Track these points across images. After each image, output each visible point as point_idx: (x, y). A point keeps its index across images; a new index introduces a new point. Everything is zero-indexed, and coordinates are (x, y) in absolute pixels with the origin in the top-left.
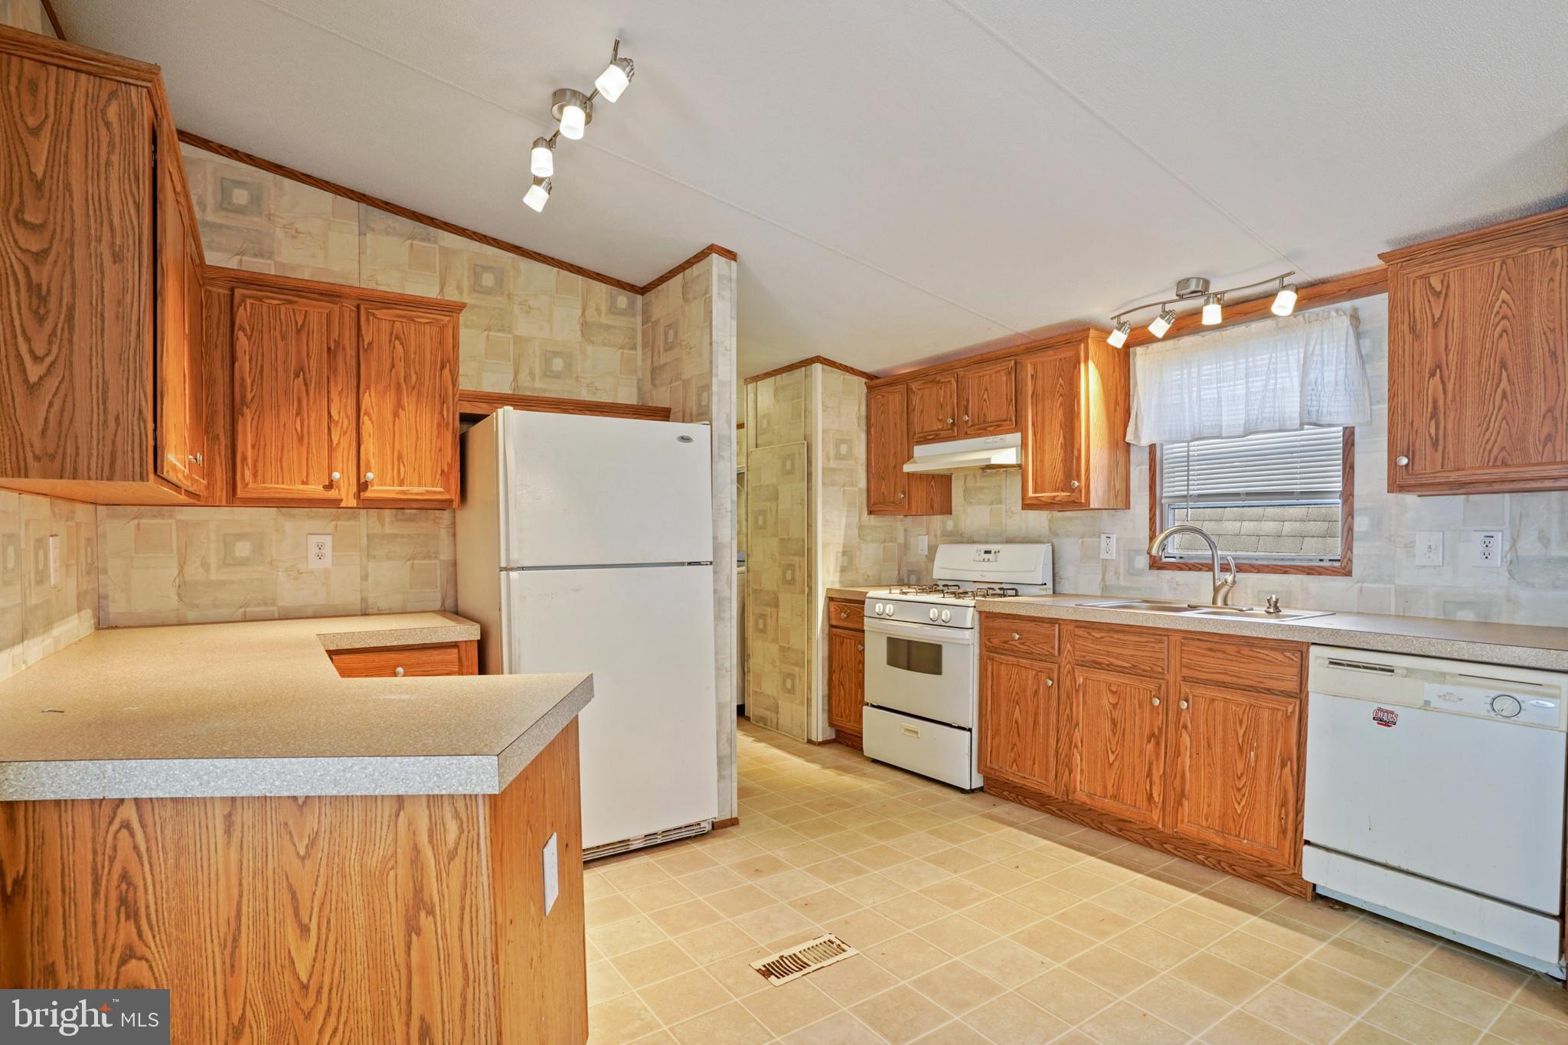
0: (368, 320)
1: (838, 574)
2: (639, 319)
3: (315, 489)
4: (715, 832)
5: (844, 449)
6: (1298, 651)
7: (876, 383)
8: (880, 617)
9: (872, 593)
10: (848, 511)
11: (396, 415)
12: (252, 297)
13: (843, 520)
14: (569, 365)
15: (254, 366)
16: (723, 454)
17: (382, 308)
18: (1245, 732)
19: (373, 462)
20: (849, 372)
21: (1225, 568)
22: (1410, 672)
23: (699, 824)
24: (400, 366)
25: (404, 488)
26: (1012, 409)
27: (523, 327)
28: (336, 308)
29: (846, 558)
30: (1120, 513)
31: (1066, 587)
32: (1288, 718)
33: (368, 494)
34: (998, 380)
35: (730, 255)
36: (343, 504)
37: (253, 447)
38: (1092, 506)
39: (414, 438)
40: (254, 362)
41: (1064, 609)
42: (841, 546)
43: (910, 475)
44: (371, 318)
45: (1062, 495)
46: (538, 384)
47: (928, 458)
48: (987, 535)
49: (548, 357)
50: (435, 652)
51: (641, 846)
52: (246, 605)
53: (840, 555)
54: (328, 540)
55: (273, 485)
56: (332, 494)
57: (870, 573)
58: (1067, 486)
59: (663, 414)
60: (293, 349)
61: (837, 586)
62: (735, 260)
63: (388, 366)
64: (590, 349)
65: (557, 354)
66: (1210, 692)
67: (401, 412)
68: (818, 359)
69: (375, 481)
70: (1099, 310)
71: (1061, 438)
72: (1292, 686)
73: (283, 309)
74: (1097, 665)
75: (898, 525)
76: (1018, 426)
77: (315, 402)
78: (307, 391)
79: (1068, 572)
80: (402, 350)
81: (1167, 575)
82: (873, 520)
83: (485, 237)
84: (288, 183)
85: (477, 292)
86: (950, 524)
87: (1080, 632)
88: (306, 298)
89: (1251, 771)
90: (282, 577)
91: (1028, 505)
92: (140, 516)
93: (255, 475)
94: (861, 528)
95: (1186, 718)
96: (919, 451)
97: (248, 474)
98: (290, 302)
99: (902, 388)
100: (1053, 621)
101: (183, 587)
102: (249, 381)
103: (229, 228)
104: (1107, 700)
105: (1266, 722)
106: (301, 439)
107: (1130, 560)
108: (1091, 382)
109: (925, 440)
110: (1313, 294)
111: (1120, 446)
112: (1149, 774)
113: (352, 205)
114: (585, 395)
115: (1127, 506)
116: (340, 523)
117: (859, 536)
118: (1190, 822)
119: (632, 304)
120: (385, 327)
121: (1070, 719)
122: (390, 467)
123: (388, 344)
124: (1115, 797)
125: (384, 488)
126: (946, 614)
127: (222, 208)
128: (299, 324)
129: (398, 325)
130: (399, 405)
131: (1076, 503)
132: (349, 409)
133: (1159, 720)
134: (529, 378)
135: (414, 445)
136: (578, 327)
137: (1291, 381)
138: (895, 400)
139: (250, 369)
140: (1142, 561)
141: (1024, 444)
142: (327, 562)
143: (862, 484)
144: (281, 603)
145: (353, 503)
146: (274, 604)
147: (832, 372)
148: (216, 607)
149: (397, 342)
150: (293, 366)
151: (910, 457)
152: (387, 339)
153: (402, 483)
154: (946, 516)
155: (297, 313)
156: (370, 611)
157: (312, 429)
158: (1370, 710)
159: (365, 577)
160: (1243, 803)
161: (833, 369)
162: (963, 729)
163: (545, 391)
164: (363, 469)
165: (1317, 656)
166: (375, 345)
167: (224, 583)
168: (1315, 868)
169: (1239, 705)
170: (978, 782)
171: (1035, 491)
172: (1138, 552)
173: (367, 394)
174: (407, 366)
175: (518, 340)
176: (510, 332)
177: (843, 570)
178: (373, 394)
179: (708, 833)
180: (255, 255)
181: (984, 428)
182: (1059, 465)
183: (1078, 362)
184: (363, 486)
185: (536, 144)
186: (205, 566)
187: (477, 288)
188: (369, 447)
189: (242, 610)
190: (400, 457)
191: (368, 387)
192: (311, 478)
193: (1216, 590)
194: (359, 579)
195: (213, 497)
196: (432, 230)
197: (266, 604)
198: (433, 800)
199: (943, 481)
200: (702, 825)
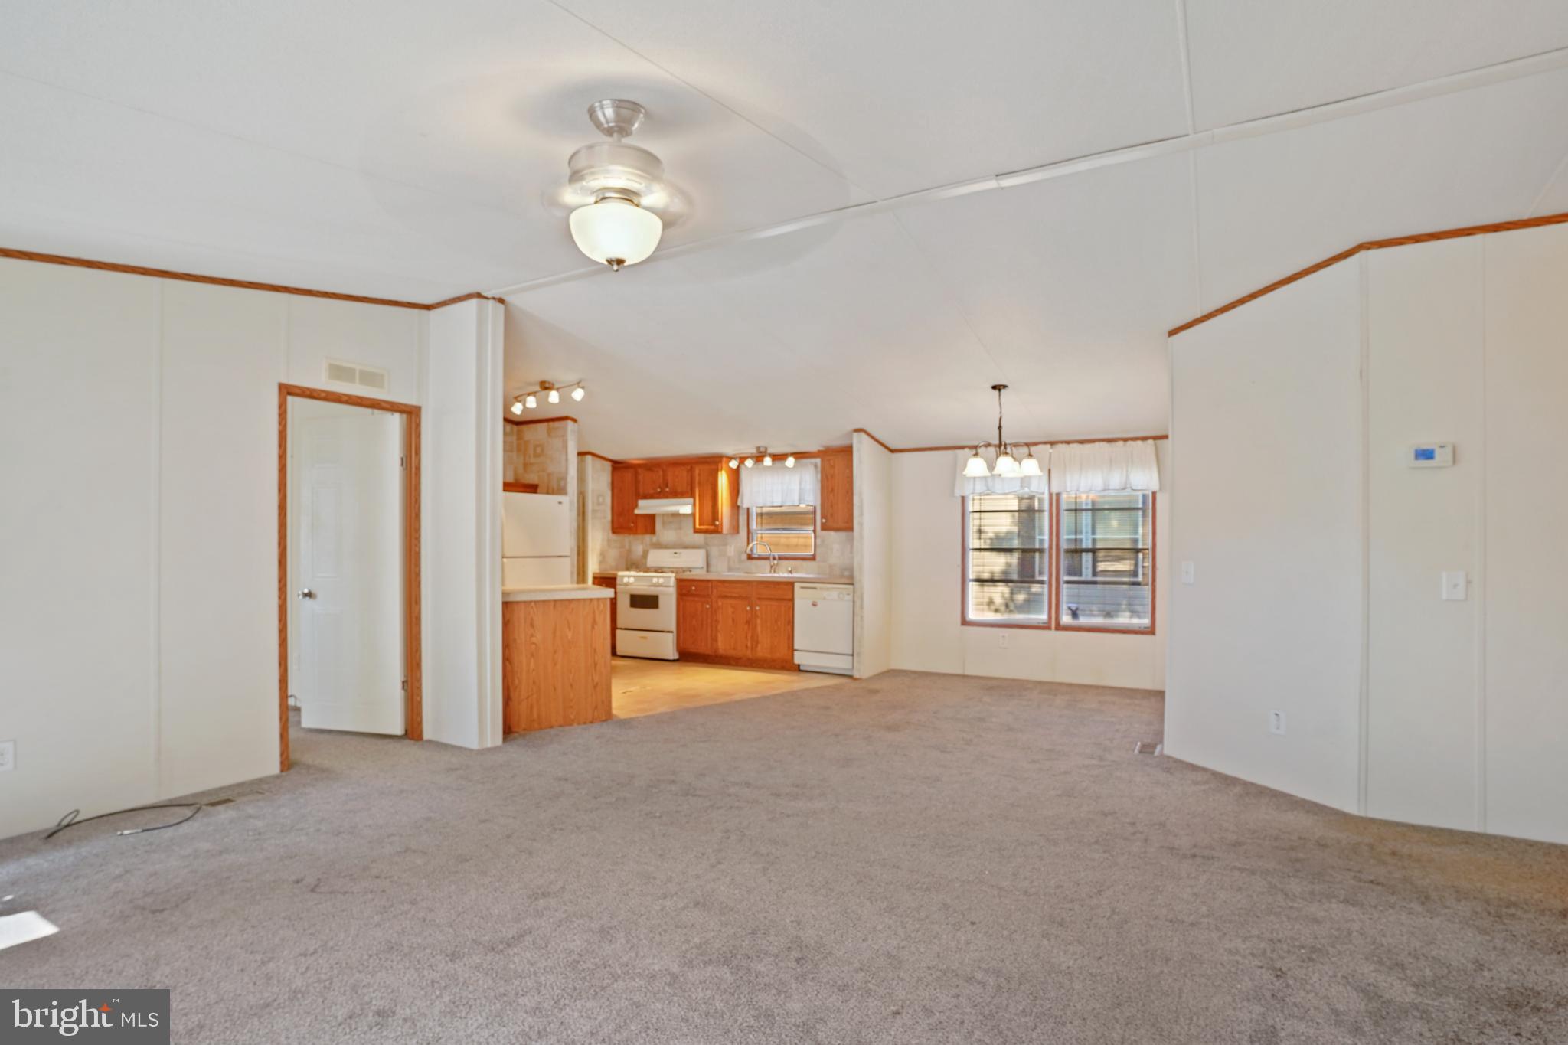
1: (598, 566)
2: (515, 437)
5: (601, 500)
6: (790, 584)
7: (618, 466)
8: (626, 584)
9: (620, 573)
10: (602, 532)
13: (600, 537)
16: (572, 509)
18: (776, 615)
20: (604, 460)
21: (774, 559)
22: (821, 589)
26: (689, 487)
29: (602, 556)
30: (735, 535)
31: (713, 567)
34: (683, 473)
35: (574, 420)
38: (723, 532)
41: (711, 576)
42: (599, 549)
43: (637, 515)
45: (712, 527)
47: (645, 507)
48: (675, 544)
53: (599, 555)
57: (615, 564)
58: (713, 524)
59: (533, 488)
61: (598, 571)
62: (578, 423)
66: (767, 602)
68: (591, 453)
70: (728, 450)
71: (711, 503)
72: (790, 597)
74: (726, 597)
75: (627, 539)
76: (692, 496)
79: (713, 562)
81: (754, 562)
82: (614, 537)
86: (655, 539)
87: (719, 584)
91: (696, 531)
94: (609, 540)
95: (758, 614)
96: (642, 503)
99: (633, 470)
100: (708, 581)
104: (730, 610)
107: (738, 555)
108: (723, 480)
109: (645, 497)
110: (799, 456)
111: (735, 507)
112: (746, 637)
115: (738, 532)
117: (608, 545)
118: (762, 652)
119: (512, 429)
121: (716, 621)
124: (734, 649)
126: (661, 581)
131: (717, 531)
133: (749, 615)
137: (796, 487)
138: (628, 476)
140: (744, 557)
141: (694, 505)
143: (609, 517)
147: (596, 460)
151: (636, 506)
154: (652, 536)
158: (810, 602)
160: (776, 641)
161: (596, 458)
162: (669, 632)
165: (797, 586)
168: (799, 658)
169: (775, 605)
170: (676, 657)
171: (700, 525)
172: (741, 552)
177: (601, 564)
181: (675, 494)
182: (710, 514)
183: (718, 471)
193: (771, 567)
198: (598, 599)
199: (651, 518)
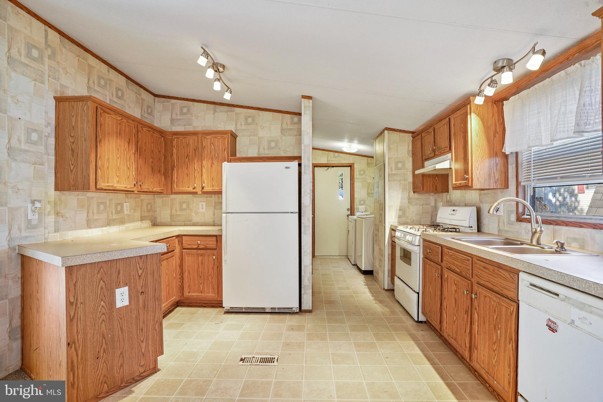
0: (204, 140)
1: (397, 219)
3: (191, 189)
4: (300, 313)
5: (400, 165)
6: (514, 273)
7: (416, 135)
9: (399, 227)
10: (402, 192)
11: (212, 166)
12: (176, 138)
13: (400, 196)
14: (277, 144)
15: (177, 157)
16: (306, 172)
17: (208, 136)
18: (496, 317)
19: (205, 181)
20: (402, 132)
23: (292, 309)
24: (213, 152)
25: (214, 188)
26: (448, 141)
27: (261, 134)
28: (196, 137)
29: (401, 212)
30: (505, 190)
31: (485, 229)
32: (511, 314)
33: (204, 190)
34: (444, 128)
35: (309, 98)
36: (198, 193)
37: (176, 178)
38: (474, 187)
39: (217, 173)
40: (177, 155)
42: (399, 206)
43: (423, 175)
44: (205, 139)
45: (463, 182)
46: (266, 152)
48: (459, 202)
49: (269, 142)
50: (209, 238)
51: (270, 311)
52: (185, 221)
53: (398, 210)
54: (204, 203)
55: (181, 189)
56: (195, 190)
57: (414, 218)
58: (465, 178)
60: (186, 150)
62: (312, 99)
63: (210, 152)
64: (284, 138)
65: (273, 141)
66: (485, 292)
67: (213, 165)
68: (387, 129)
69: (206, 186)
71: (463, 154)
72: (513, 295)
73: (184, 140)
74: (451, 269)
75: (431, 198)
76: (450, 150)
77: (191, 165)
78: (189, 162)
79: (486, 220)
80: (213, 147)
82: (416, 196)
83: (249, 107)
84: (196, 103)
85: (247, 125)
86: (448, 197)
87: (446, 251)
88: (189, 136)
89: (498, 341)
90: (193, 214)
92: (163, 197)
93: (177, 186)
94: (409, 199)
95: (476, 304)
96: (426, 163)
97: (175, 185)
98: (185, 138)
99: (420, 136)
100: (439, 245)
101: (172, 216)
102: (175, 161)
103: (182, 119)
104: (454, 288)
105: (504, 314)
106: (187, 175)
107: (509, 216)
108: (473, 124)
109: (426, 159)
111: (499, 155)
112: (465, 331)
113: (212, 106)
114: (283, 154)
115: (508, 187)
116: (208, 198)
117: (409, 202)
118: (477, 363)
119: (299, 120)
120: (209, 140)
122: (210, 182)
123: (209, 146)
124: (455, 339)
125: (208, 188)
126: (411, 238)
127: (181, 114)
128: (188, 143)
129: (212, 139)
130: (212, 163)
132: (200, 166)
134: (263, 150)
135: (216, 175)
136: (280, 131)
138: (419, 142)
139: (176, 157)
140: (514, 217)
141: (452, 158)
142: (204, 210)
143: (410, 180)
144: (193, 221)
145: (200, 193)
146: (191, 221)
147: (393, 133)
148: (178, 221)
149: (212, 145)
150: (186, 155)
152: (209, 145)
153: (213, 187)
154: (447, 194)
155: (187, 140)
156: (215, 225)
157: (190, 172)
159: (214, 215)
160: (495, 359)
161: (394, 132)
163: (268, 154)
164: (202, 183)
165: (523, 279)
166: (206, 147)
167: (180, 215)
169: (494, 302)
171: (455, 181)
172: (512, 212)
173: (204, 161)
174: (215, 152)
175: (259, 138)
176: (257, 136)
177: (400, 217)
178: (205, 161)
179: (297, 313)
180: (188, 125)
181: (441, 151)
182: (463, 167)
183: (467, 115)
184: (203, 188)
185: (215, 81)
186: (176, 210)
187: (247, 124)
188: (205, 176)
189: (184, 223)
190: (213, 179)
191: (204, 159)
192: (190, 186)
193: (533, 235)
194: (212, 215)
195: (168, 192)
196: (233, 108)
197: (189, 221)
199: (443, 177)
200: (294, 309)
